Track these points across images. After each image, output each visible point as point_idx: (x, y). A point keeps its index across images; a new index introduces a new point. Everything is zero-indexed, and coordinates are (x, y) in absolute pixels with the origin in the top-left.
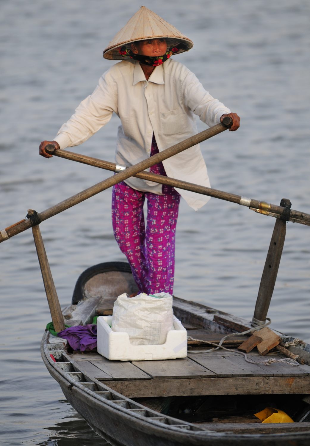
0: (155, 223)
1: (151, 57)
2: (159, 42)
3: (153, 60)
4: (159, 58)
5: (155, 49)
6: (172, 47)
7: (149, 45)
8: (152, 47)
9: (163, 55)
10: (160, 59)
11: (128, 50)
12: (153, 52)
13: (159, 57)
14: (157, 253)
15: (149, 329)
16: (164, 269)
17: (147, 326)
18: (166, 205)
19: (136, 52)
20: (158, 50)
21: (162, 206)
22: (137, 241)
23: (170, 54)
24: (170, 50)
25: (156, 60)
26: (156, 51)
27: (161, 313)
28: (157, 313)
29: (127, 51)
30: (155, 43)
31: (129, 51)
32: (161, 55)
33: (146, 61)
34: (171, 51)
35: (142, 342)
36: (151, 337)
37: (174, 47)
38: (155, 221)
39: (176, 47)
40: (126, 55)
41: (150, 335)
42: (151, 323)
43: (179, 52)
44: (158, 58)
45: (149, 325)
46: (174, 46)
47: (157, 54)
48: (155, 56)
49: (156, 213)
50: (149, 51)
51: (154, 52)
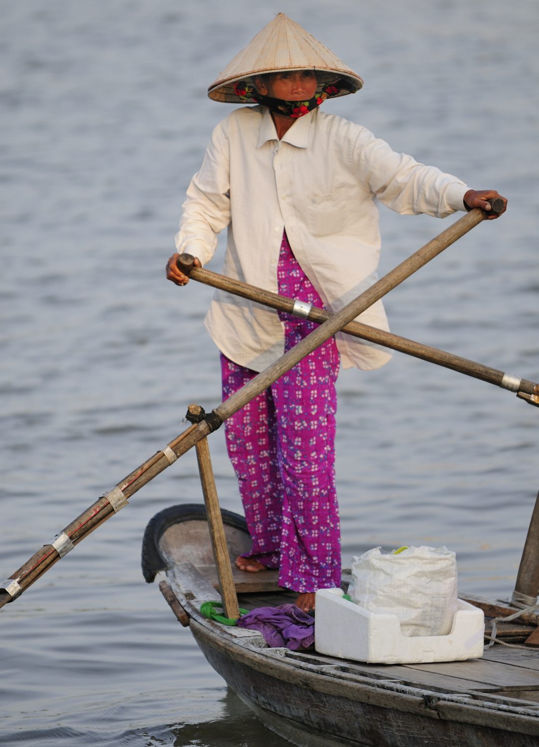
0: (301, 412)
1: (288, 101)
2: (303, 77)
3: (292, 106)
4: (303, 103)
5: (295, 87)
6: (327, 85)
7: (286, 80)
8: (291, 83)
9: (309, 99)
10: (304, 105)
11: (250, 87)
12: (292, 93)
13: (301, 101)
14: (310, 464)
15: (429, 609)
16: (323, 491)
17: (427, 604)
18: (315, 377)
19: (264, 92)
20: (300, 90)
21: (308, 381)
22: (263, 442)
23: (322, 97)
24: (324, 89)
25: (296, 107)
26: (296, 91)
27: (445, 581)
28: (440, 581)
29: (247, 89)
30: (296, 78)
31: (252, 89)
32: (305, 99)
33: (280, 108)
34: (325, 92)
35: (416, 632)
36: (432, 622)
37: (330, 86)
38: (300, 407)
39: (333, 85)
40: (246, 97)
41: (431, 619)
42: (433, 597)
43: (339, 95)
44: (299, 103)
45: (429, 602)
46: (330, 83)
47: (297, 97)
48: (295, 100)
49: (299, 394)
50: (284, 91)
51: (294, 93)
